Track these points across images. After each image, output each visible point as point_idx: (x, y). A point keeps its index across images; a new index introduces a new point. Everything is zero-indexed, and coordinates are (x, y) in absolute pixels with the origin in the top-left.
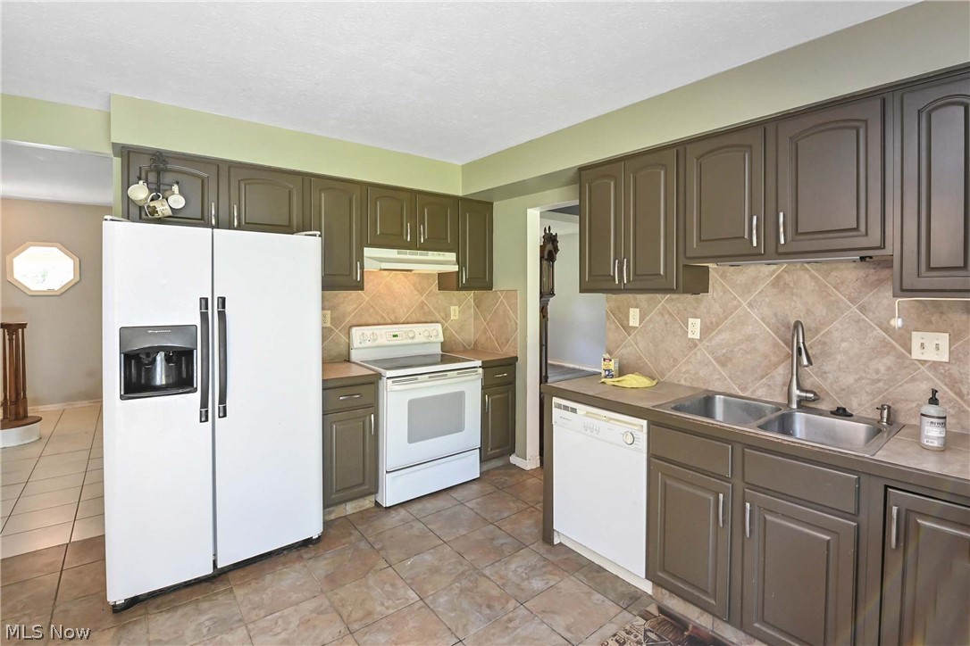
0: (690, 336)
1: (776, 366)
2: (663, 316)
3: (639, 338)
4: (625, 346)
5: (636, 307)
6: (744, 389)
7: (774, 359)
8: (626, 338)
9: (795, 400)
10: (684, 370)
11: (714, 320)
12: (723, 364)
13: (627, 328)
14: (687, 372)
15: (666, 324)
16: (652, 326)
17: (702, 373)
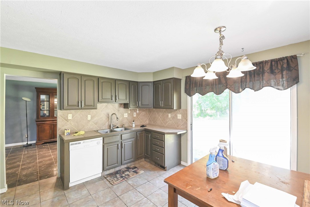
0: (88, 119)
1: (106, 122)
2: (80, 115)
3: (72, 122)
4: (66, 125)
5: (71, 114)
6: (101, 128)
7: (106, 121)
8: (66, 123)
9: (112, 127)
10: (86, 128)
11: (94, 115)
12: (96, 124)
13: (67, 120)
14: (87, 128)
15: (81, 117)
16: (76, 118)
17: (91, 127)
